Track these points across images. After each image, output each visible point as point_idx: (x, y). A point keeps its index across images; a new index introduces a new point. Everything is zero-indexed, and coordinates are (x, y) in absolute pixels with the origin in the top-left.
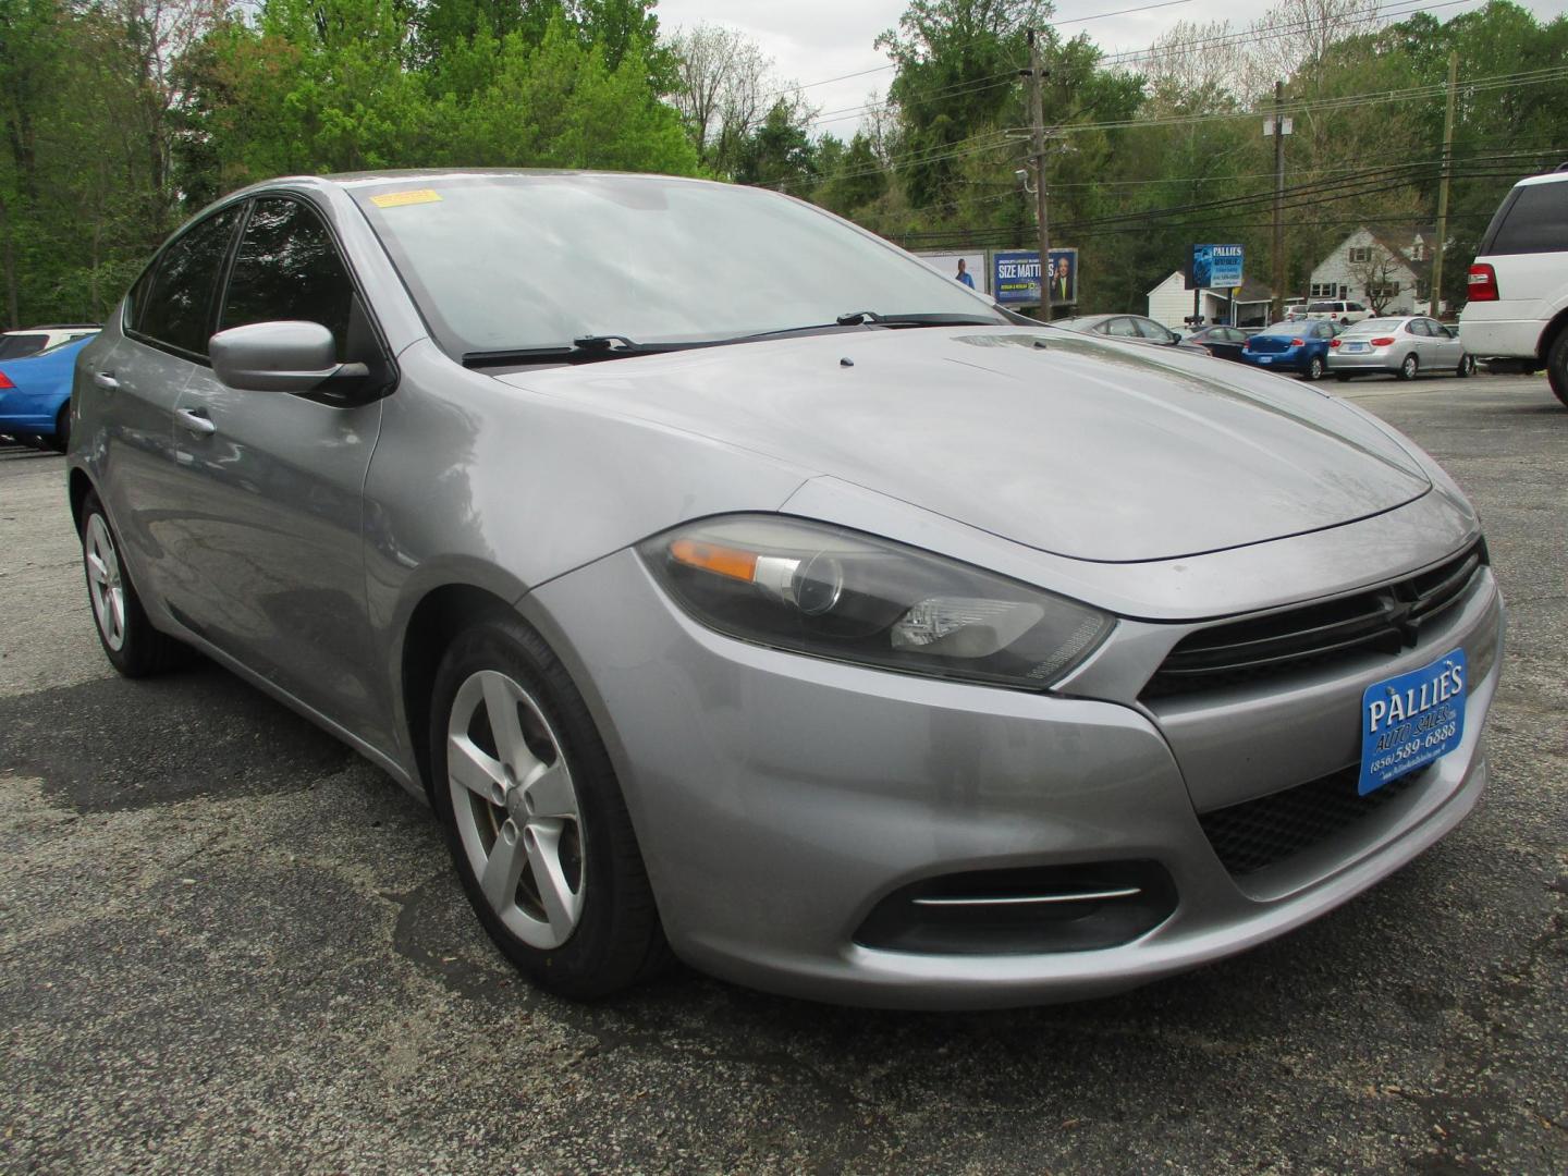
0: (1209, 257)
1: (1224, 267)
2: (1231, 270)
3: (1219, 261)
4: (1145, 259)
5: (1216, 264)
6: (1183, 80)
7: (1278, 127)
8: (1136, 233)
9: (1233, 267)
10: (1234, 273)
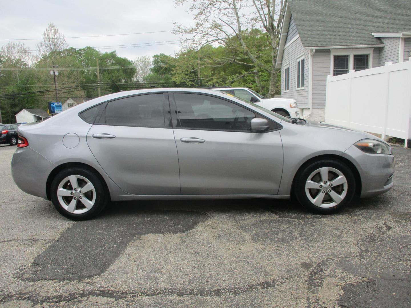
0: (54, 105)
1: (58, 108)
2: (59, 109)
3: (57, 106)
4: (13, 106)
5: (56, 107)
6: (12, 58)
7: (54, 73)
8: (10, 99)
9: (59, 108)
10: (60, 110)
